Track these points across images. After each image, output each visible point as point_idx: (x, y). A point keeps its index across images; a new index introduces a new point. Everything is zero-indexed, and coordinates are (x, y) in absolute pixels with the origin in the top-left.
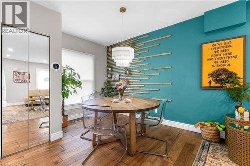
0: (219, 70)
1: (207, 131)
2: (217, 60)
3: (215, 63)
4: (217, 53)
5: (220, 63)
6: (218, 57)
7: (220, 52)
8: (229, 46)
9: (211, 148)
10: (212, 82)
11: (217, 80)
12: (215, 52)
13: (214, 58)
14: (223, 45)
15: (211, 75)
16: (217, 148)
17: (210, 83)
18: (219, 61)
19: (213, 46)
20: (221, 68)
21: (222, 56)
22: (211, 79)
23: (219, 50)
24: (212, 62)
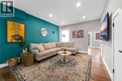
0: (16, 35)
1: (13, 62)
2: (15, 30)
3: (14, 31)
4: (15, 27)
5: (16, 32)
6: (15, 29)
7: (16, 27)
8: (20, 26)
9: (17, 68)
10: (13, 40)
11: (15, 39)
12: (14, 26)
13: (14, 29)
14: (18, 25)
15: (12, 36)
16: (19, 67)
17: (12, 40)
18: (16, 31)
19: (13, 23)
20: (17, 34)
21: (17, 29)
22: (12, 38)
23: (16, 26)
24: (13, 31)
